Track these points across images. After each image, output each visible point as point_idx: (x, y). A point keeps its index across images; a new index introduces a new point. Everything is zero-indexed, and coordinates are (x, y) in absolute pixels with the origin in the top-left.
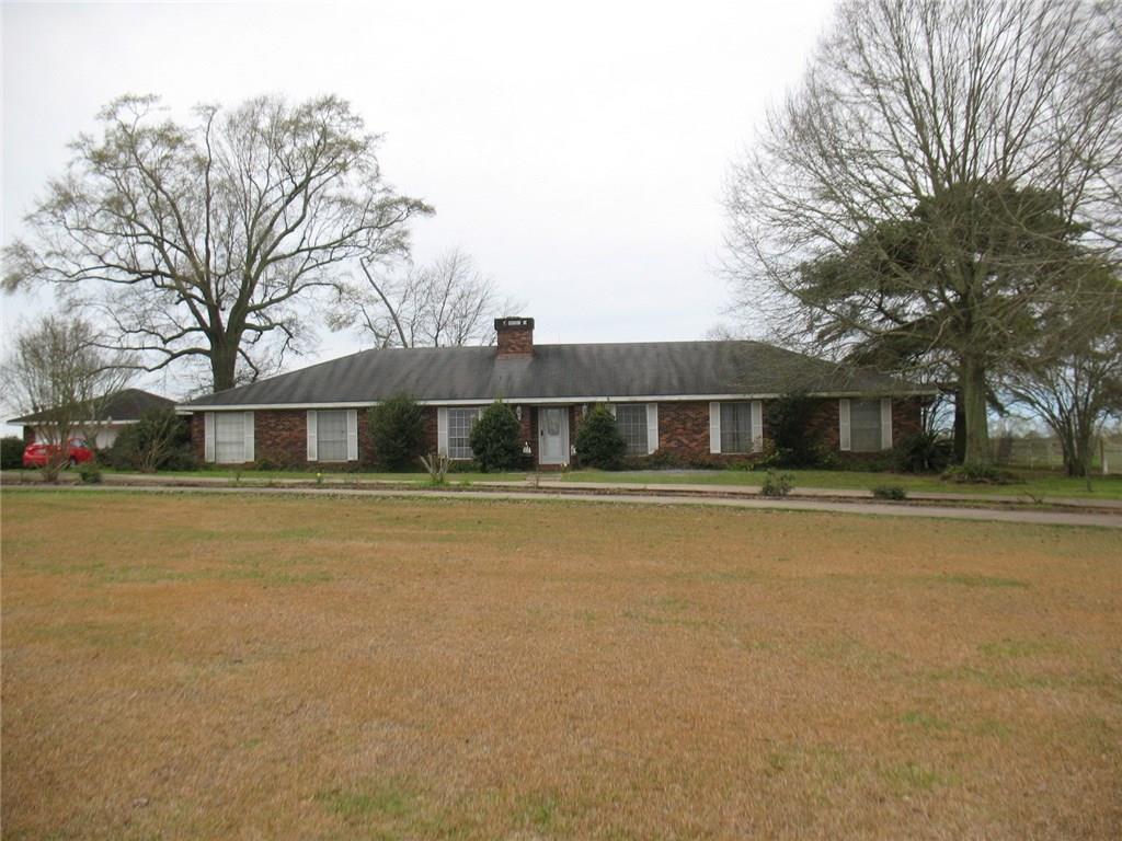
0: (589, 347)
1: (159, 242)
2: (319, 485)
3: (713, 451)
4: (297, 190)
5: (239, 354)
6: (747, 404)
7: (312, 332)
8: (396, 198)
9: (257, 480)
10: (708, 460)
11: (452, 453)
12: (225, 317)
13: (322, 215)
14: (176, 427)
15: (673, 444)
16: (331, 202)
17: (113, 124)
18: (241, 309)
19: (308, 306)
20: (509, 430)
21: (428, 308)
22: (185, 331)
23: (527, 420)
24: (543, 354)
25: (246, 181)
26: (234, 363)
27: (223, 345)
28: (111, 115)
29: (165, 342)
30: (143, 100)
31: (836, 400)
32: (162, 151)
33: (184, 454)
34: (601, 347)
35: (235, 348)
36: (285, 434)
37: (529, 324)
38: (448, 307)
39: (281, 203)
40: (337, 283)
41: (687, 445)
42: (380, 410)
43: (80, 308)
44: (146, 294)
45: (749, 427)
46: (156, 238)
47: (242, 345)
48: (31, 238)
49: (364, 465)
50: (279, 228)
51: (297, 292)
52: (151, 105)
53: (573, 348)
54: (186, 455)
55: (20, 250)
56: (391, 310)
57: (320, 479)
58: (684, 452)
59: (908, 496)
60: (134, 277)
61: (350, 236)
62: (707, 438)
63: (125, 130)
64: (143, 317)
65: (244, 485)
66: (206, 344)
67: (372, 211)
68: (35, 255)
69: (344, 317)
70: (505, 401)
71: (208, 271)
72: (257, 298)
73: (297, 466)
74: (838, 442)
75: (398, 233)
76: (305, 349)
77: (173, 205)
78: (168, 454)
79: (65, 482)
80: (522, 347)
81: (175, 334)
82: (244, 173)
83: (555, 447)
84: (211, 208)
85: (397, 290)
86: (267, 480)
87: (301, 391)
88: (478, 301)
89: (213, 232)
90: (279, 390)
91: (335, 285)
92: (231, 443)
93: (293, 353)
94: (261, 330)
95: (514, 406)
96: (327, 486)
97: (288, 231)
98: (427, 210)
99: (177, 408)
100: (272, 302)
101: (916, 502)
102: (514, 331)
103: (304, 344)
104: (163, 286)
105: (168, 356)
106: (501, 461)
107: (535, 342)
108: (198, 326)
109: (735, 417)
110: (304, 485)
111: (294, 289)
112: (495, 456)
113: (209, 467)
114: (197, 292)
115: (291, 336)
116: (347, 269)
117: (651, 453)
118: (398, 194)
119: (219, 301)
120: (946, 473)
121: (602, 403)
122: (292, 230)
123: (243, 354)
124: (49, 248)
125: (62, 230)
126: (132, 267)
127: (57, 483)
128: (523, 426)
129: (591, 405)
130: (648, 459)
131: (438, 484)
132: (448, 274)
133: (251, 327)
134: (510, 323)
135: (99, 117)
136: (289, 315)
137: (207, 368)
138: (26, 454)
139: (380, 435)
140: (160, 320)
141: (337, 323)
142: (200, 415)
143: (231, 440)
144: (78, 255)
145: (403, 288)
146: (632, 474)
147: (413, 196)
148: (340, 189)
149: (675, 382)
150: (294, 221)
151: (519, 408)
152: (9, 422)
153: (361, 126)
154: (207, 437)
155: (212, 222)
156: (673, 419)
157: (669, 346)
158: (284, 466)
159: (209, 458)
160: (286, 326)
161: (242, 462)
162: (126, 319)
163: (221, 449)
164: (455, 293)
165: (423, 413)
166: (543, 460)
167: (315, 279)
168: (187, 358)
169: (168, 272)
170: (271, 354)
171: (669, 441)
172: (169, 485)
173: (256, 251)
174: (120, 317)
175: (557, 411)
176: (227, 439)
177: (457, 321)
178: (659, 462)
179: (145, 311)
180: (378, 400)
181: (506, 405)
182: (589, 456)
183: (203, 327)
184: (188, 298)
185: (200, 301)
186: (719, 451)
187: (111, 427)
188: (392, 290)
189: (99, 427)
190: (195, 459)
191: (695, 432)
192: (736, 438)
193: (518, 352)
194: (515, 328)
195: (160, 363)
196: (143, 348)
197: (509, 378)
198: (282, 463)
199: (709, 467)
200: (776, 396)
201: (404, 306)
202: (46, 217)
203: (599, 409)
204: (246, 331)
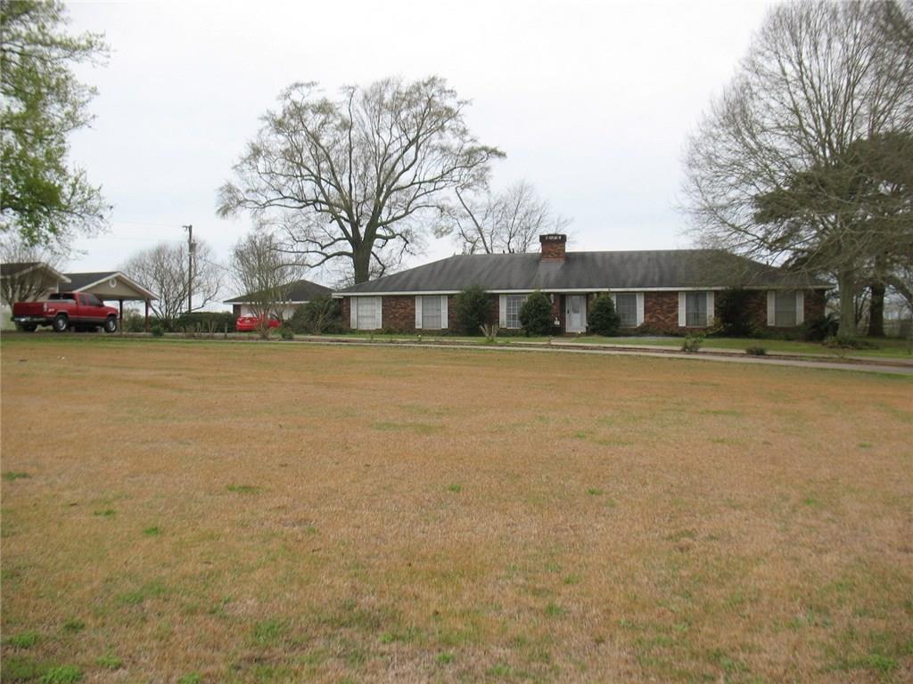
0: (604, 254)
1: (318, 180)
2: (420, 342)
3: (680, 325)
4: (411, 143)
5: (372, 256)
6: (703, 293)
7: (422, 239)
8: (479, 146)
9: (382, 339)
10: (676, 331)
11: (508, 324)
12: (362, 231)
13: (429, 158)
14: (333, 307)
15: (654, 320)
16: (434, 149)
17: (288, 102)
18: (373, 225)
19: (419, 221)
20: (544, 310)
21: (503, 222)
22: (336, 240)
23: (558, 303)
24: (572, 259)
25: (376, 136)
26: (368, 262)
27: (361, 249)
28: (287, 96)
29: (322, 248)
30: (308, 85)
31: (766, 292)
32: (320, 118)
33: (338, 323)
34: (612, 254)
35: (369, 252)
36: (402, 311)
37: (563, 239)
38: (517, 222)
39: (400, 152)
40: (440, 204)
41: (664, 321)
42: (462, 296)
43: (267, 226)
44: (309, 215)
45: (705, 309)
46: (316, 177)
47: (374, 249)
48: (236, 182)
49: (452, 331)
50: (399, 168)
51: (411, 212)
52: (313, 88)
53: (593, 254)
54: (339, 324)
55: (230, 189)
56: (476, 223)
57: (420, 339)
58: (660, 325)
59: (769, 353)
60: (301, 204)
61: (448, 173)
62: (677, 316)
63: (295, 105)
64: (307, 231)
65: (376, 342)
66: (350, 249)
67: (462, 156)
68: (238, 191)
69: (445, 229)
70: (542, 291)
71: (351, 200)
72: (384, 216)
73: (409, 332)
74: (766, 321)
75: (481, 169)
76: (417, 250)
77: (328, 156)
78: (328, 323)
79: (273, 339)
80: (558, 254)
81: (329, 242)
82: (375, 132)
83: (577, 321)
84: (353, 158)
85: (479, 210)
86: (389, 339)
87: (412, 283)
88: (538, 217)
89: (354, 172)
90: (399, 282)
91: (438, 207)
92: (367, 317)
93: (409, 254)
94: (386, 239)
95: (549, 294)
96: (425, 343)
97: (404, 170)
98: (501, 155)
99: (333, 294)
100: (394, 219)
101: (770, 357)
102: (553, 243)
103: (416, 247)
104: (321, 210)
105: (324, 257)
106: (538, 330)
107: (567, 251)
108: (344, 236)
109: (697, 303)
110: (411, 342)
111: (410, 210)
112: (534, 326)
113: (353, 332)
114: (344, 214)
115: (407, 242)
116: (447, 195)
117: (638, 325)
118: (481, 143)
119: (358, 221)
120: (825, 341)
121: (604, 292)
122: (408, 169)
123: (375, 256)
124: (248, 187)
125: (256, 174)
126: (301, 198)
127: (269, 340)
128: (555, 307)
129: (598, 293)
130: (636, 330)
131: (490, 343)
132: (517, 198)
133: (380, 237)
134: (551, 238)
135: (279, 98)
136: (406, 227)
137: (350, 265)
138: (238, 323)
139: (462, 312)
140: (318, 233)
141: (440, 232)
142: (348, 298)
143: (367, 315)
144: (265, 190)
145: (485, 209)
146: (622, 339)
147: (491, 146)
148: (440, 141)
149: (656, 278)
150: (409, 163)
151: (552, 295)
152: (224, 302)
153: (455, 96)
154: (352, 312)
155: (353, 166)
156: (655, 303)
157: (658, 253)
158: (401, 332)
159: (353, 326)
160: (404, 235)
161: (374, 329)
162: (296, 232)
163: (360, 321)
164: (522, 212)
165: (490, 298)
166: (569, 330)
167: (424, 202)
168: (337, 259)
169: (324, 200)
170: (394, 254)
171: (651, 318)
172: (332, 341)
173: (383, 185)
174: (293, 232)
175: (578, 297)
176: (365, 314)
177: (523, 232)
178: (643, 331)
179: (309, 226)
180: (461, 290)
181: (542, 293)
182: (595, 326)
183: (348, 237)
184: (338, 218)
185: (345, 220)
186: (684, 325)
187: (291, 305)
188: (477, 210)
189: (284, 306)
190: (345, 327)
191: (669, 312)
192: (697, 316)
193: (555, 258)
194: (553, 241)
195: (319, 262)
196: (308, 252)
197: (548, 275)
198: (400, 329)
199: (676, 335)
200: (723, 288)
201: (486, 221)
202: (246, 167)
203: (602, 296)
204: (377, 239)
